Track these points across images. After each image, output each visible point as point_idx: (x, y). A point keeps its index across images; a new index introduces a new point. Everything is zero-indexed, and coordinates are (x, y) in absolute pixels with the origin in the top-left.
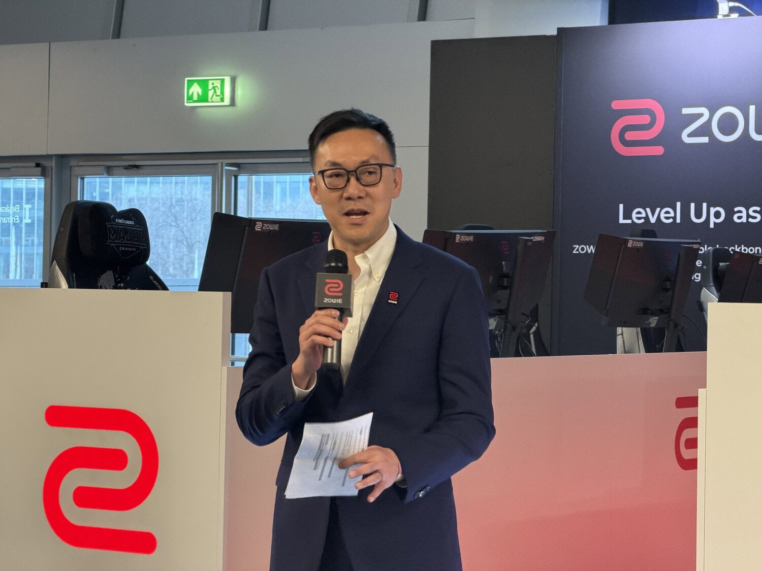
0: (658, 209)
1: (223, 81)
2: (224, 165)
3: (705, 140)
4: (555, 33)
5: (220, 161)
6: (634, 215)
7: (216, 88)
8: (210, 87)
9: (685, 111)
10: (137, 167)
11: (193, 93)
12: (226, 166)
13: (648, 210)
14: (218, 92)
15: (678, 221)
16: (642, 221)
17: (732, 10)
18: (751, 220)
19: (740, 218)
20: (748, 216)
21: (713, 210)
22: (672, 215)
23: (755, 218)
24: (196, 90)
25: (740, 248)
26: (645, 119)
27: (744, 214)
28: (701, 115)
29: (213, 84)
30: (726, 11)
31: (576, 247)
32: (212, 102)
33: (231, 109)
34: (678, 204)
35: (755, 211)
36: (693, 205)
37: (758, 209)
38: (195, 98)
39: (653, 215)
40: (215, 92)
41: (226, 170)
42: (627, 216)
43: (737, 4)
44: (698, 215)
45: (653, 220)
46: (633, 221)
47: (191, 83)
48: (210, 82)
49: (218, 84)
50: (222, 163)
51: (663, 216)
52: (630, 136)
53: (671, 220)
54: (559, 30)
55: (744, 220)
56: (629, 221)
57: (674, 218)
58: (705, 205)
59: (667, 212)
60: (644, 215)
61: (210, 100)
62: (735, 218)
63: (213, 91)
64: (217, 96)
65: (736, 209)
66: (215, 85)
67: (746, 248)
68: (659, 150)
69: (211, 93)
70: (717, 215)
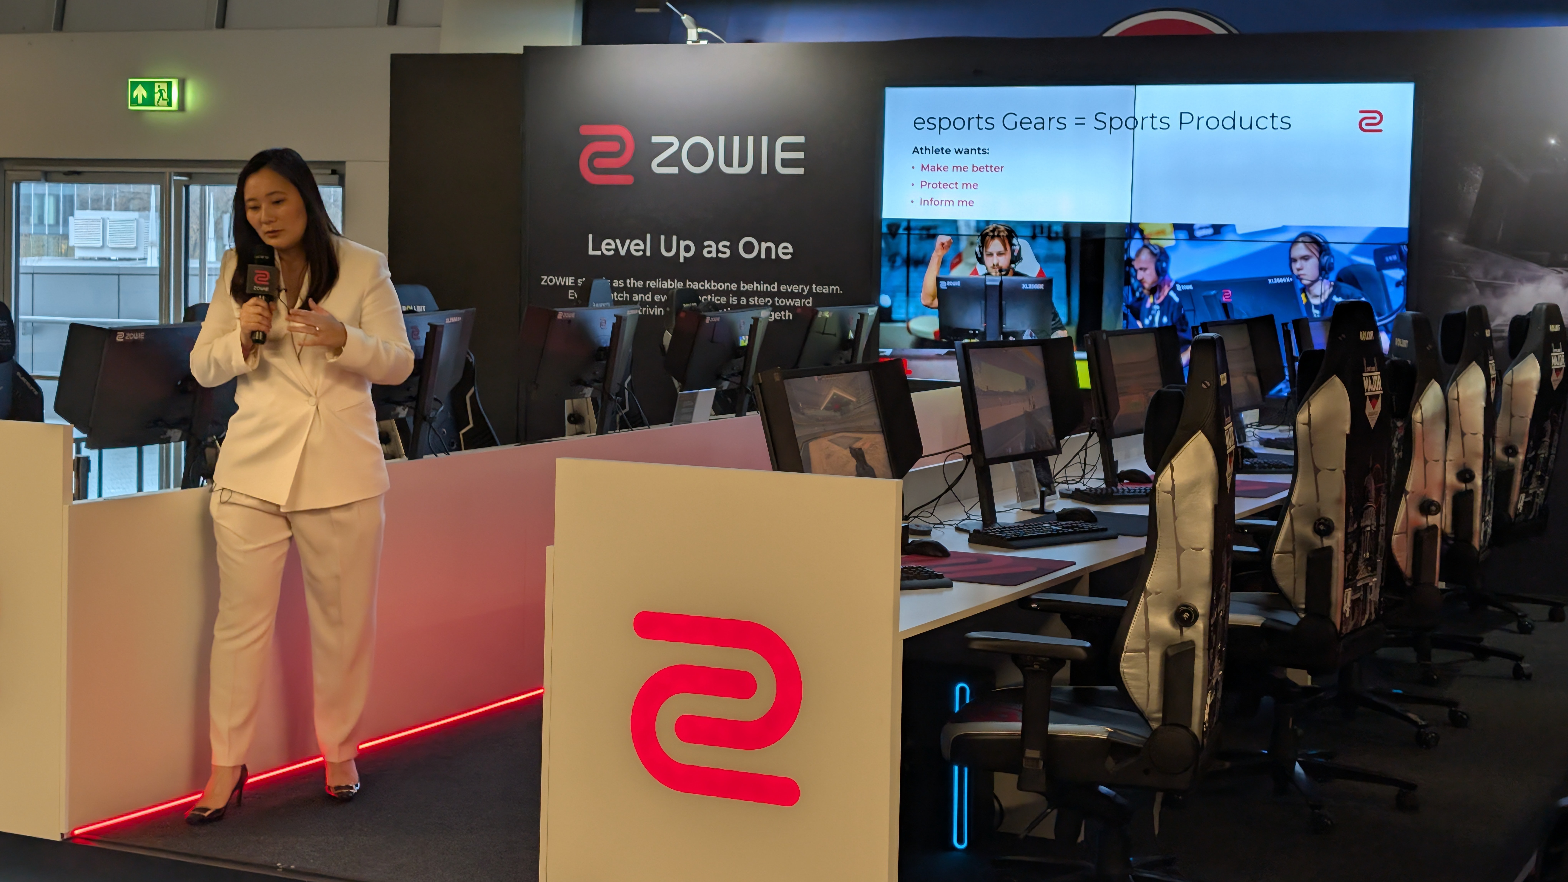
0: (628, 241)
1: (170, 84)
2: (173, 174)
3: (675, 170)
4: (521, 51)
5: (167, 170)
6: (604, 246)
7: (163, 91)
8: (156, 89)
9: (655, 139)
10: (79, 173)
11: (137, 96)
12: (175, 175)
13: (618, 241)
14: (165, 96)
15: (648, 254)
16: (612, 253)
17: (701, 36)
18: (720, 255)
19: (709, 252)
20: (718, 251)
21: (683, 244)
22: (642, 247)
23: (725, 253)
24: (141, 92)
25: (709, 284)
26: (614, 147)
27: (714, 249)
28: (671, 144)
29: (159, 87)
30: (695, 39)
31: (544, 279)
32: (159, 106)
33: (180, 114)
34: (648, 236)
35: (724, 246)
36: (663, 238)
37: (728, 244)
38: (140, 101)
39: (623, 247)
40: (162, 95)
41: (174, 180)
42: (597, 247)
43: (705, 30)
44: (668, 249)
45: (623, 252)
46: (602, 252)
47: (135, 85)
48: (156, 85)
49: (165, 87)
50: (170, 174)
51: (632, 248)
52: (600, 163)
53: (641, 253)
54: (525, 48)
55: (714, 255)
56: (599, 253)
57: (644, 251)
58: (675, 238)
59: (637, 245)
60: (613, 247)
61: (156, 104)
62: (705, 251)
63: (159, 94)
64: (163, 99)
65: (706, 243)
66: (161, 88)
67: (716, 284)
68: (627, 180)
69: (157, 96)
70: (687, 249)
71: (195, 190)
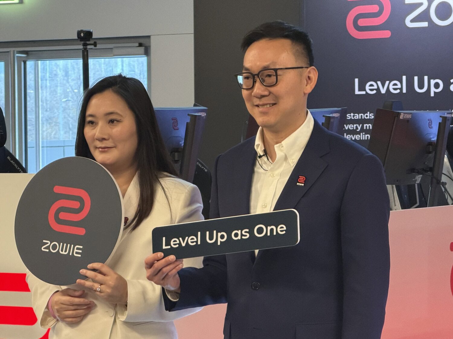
0: (387, 82)
2: (15, 52)
3: (425, 24)
5: (11, 50)
6: (367, 87)
9: (408, 1)
12: (17, 53)
13: (379, 83)
15: (404, 91)
16: (375, 92)
21: (433, 82)
22: (399, 86)
26: (375, 8)
28: (421, 4)
33: (20, 6)
34: (404, 78)
36: (416, 78)
39: (383, 87)
41: (17, 57)
42: (362, 88)
44: (421, 86)
45: (383, 91)
46: (366, 92)
51: (391, 87)
52: (362, 22)
53: (398, 91)
56: (364, 93)
57: (401, 89)
58: (426, 78)
59: (395, 84)
60: (375, 87)
62: (451, 87)
65: (452, 81)
68: (386, 34)
70: (437, 86)
71: (30, 64)
